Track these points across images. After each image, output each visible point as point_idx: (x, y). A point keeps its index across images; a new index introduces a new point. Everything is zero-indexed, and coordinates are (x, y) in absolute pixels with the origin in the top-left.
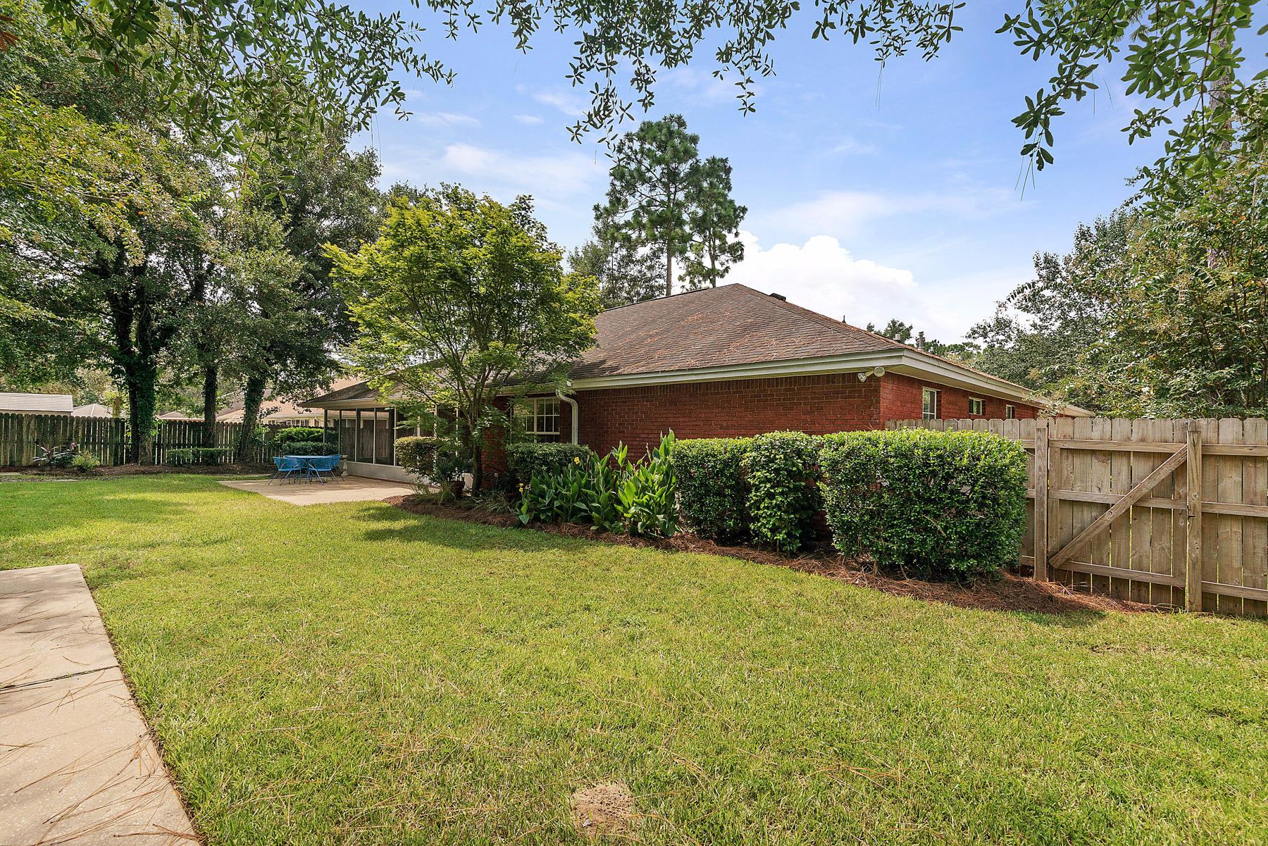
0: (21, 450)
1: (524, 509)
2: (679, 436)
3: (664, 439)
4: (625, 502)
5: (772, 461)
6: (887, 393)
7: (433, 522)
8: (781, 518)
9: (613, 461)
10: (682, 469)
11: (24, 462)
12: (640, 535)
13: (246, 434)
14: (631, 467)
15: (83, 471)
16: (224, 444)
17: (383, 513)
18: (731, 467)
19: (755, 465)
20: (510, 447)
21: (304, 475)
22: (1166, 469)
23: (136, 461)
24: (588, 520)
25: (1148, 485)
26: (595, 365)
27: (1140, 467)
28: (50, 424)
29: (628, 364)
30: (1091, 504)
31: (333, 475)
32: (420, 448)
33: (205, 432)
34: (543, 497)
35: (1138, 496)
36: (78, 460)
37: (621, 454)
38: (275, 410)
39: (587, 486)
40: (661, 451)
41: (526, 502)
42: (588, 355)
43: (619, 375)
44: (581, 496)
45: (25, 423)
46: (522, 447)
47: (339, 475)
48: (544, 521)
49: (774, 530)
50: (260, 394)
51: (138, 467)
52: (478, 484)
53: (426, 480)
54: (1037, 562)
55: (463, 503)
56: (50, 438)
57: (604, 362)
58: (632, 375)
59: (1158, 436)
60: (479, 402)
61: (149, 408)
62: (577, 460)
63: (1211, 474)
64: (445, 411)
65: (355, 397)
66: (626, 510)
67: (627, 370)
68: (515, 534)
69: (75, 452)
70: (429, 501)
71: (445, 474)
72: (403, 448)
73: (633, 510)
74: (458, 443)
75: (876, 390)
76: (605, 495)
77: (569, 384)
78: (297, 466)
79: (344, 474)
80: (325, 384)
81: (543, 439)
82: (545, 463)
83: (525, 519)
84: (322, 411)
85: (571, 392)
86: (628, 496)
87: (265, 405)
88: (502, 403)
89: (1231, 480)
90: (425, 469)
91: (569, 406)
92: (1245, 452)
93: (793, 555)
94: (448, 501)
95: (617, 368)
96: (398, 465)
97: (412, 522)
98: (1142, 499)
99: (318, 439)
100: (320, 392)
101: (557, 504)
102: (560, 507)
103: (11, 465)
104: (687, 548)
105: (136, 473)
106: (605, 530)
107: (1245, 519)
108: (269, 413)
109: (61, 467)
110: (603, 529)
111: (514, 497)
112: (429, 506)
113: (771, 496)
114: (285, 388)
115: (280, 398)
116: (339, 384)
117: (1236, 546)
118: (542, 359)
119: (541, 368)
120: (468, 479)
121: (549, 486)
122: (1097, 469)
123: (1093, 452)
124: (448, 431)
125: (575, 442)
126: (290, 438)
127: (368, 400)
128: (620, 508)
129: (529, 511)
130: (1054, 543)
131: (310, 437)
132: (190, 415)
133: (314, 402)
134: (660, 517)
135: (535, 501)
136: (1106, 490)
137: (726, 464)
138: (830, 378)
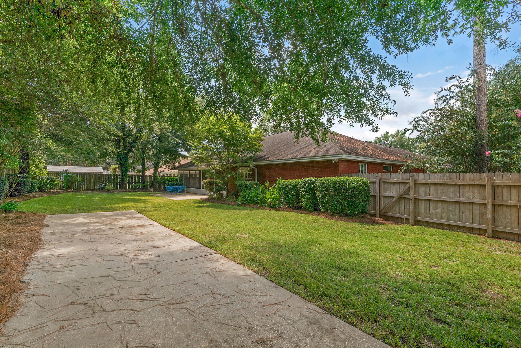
0: (90, 185)
1: (240, 200)
2: (283, 179)
3: (278, 180)
4: (267, 198)
5: (305, 186)
6: (342, 166)
7: (215, 204)
8: (308, 202)
9: (265, 186)
10: (283, 188)
11: (91, 188)
12: (271, 207)
13: (154, 179)
14: (270, 188)
15: (108, 191)
16: (148, 182)
17: (200, 202)
18: (295, 187)
19: (301, 187)
20: (236, 183)
21: (175, 192)
22: (407, 186)
23: (123, 188)
24: (258, 203)
25: (402, 192)
26: (262, 157)
27: (402, 186)
28: (98, 176)
29: (272, 156)
30: (390, 197)
31: (183, 192)
32: (211, 183)
33: (142, 178)
34: (245, 197)
35: (401, 194)
36: (107, 188)
37: (267, 184)
38: (163, 171)
39: (257, 194)
40: (277, 183)
41: (240, 198)
42: (260, 154)
43: (268, 160)
44: (256, 197)
45: (91, 176)
46: (240, 182)
47: (184, 192)
48: (246, 204)
49: (306, 205)
50: (158, 166)
51: (123, 190)
52: (227, 194)
53: (212, 193)
54: (377, 213)
55: (223, 200)
56: (98, 181)
57: (265, 156)
58: (273, 160)
59: (406, 178)
60: (227, 168)
61: (126, 171)
62: (255, 186)
63: (417, 189)
64: (217, 172)
65: (189, 167)
66: (268, 200)
67: (271, 159)
68: (237, 207)
69: (105, 185)
70: (213, 199)
71: (218, 191)
72: (205, 183)
73: (269, 200)
74: (221, 181)
75: (338, 165)
76: (262, 196)
77: (254, 163)
78: (172, 189)
79: (186, 192)
80: (178, 162)
81: (246, 180)
82: (246, 187)
83: (240, 203)
84: (177, 171)
85: (254, 165)
86: (268, 196)
87: (160, 170)
88: (234, 169)
89: (421, 190)
90: (211, 190)
91: (255, 169)
92: (424, 182)
93: (311, 211)
94: (218, 199)
95: (268, 158)
96: (203, 188)
97: (209, 204)
98: (401, 195)
99: (176, 181)
100: (177, 165)
101: (249, 199)
102: (250, 200)
103: (88, 189)
104: (284, 210)
105: (123, 191)
106: (262, 206)
107: (424, 200)
108: (161, 172)
109: (102, 190)
110: (261, 206)
111: (237, 197)
112: (213, 200)
113: (305, 195)
114: (166, 163)
115: (164, 167)
116: (183, 162)
117: (423, 207)
118: (246, 155)
119: (245, 158)
120: (225, 193)
121: (247, 194)
122: (392, 187)
123: (391, 182)
124: (218, 178)
125: (256, 181)
126: (168, 180)
127: (193, 168)
128: (266, 200)
129: (241, 201)
130: (381, 207)
131: (174, 180)
132: (137, 173)
133: (175, 168)
134: (277, 202)
135: (243, 198)
136: (394, 193)
137: (294, 187)
138: (326, 161)
